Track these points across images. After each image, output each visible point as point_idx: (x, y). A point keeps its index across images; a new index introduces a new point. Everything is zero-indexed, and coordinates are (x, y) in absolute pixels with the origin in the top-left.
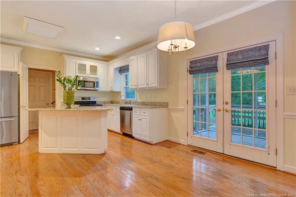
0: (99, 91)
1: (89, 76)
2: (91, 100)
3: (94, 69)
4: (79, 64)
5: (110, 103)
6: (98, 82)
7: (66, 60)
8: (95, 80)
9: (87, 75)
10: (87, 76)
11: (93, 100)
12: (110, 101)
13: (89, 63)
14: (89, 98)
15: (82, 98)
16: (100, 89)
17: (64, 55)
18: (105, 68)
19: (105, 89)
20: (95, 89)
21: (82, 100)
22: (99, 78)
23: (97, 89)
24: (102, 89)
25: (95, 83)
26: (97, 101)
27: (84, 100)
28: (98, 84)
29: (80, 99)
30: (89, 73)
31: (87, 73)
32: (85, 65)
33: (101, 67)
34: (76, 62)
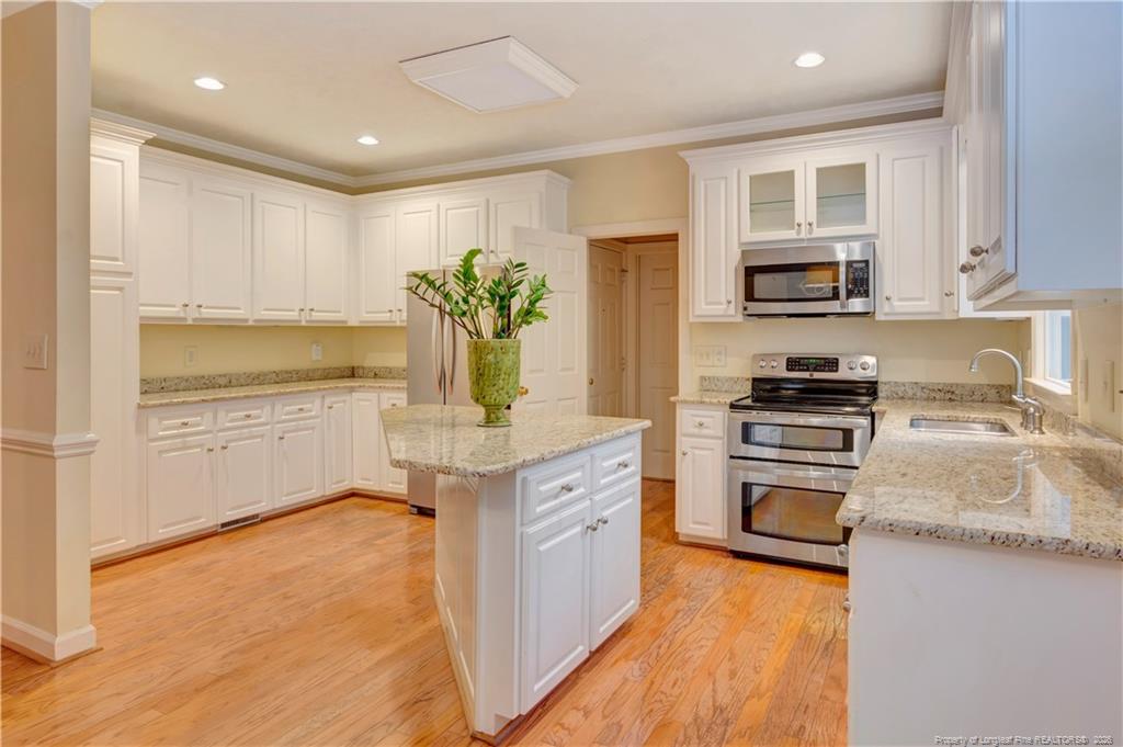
0: (879, 317)
1: (813, 236)
2: (845, 374)
3: (845, 187)
4: (753, 179)
5: (992, 395)
6: (867, 262)
7: (693, 177)
8: (842, 256)
9: (799, 233)
10: (803, 236)
11: (859, 375)
12: (992, 386)
13: (805, 162)
14: (832, 364)
15: (790, 361)
16: (887, 309)
17: (682, 154)
18: (924, 164)
19: (926, 303)
20: (843, 306)
21: (788, 370)
22: (876, 236)
23: (857, 304)
24: (896, 303)
25: (842, 269)
26: (882, 379)
27: (800, 370)
28: (862, 279)
29: (775, 364)
30: (813, 218)
31: (799, 217)
32: (790, 175)
33: (894, 160)
34: (739, 172)
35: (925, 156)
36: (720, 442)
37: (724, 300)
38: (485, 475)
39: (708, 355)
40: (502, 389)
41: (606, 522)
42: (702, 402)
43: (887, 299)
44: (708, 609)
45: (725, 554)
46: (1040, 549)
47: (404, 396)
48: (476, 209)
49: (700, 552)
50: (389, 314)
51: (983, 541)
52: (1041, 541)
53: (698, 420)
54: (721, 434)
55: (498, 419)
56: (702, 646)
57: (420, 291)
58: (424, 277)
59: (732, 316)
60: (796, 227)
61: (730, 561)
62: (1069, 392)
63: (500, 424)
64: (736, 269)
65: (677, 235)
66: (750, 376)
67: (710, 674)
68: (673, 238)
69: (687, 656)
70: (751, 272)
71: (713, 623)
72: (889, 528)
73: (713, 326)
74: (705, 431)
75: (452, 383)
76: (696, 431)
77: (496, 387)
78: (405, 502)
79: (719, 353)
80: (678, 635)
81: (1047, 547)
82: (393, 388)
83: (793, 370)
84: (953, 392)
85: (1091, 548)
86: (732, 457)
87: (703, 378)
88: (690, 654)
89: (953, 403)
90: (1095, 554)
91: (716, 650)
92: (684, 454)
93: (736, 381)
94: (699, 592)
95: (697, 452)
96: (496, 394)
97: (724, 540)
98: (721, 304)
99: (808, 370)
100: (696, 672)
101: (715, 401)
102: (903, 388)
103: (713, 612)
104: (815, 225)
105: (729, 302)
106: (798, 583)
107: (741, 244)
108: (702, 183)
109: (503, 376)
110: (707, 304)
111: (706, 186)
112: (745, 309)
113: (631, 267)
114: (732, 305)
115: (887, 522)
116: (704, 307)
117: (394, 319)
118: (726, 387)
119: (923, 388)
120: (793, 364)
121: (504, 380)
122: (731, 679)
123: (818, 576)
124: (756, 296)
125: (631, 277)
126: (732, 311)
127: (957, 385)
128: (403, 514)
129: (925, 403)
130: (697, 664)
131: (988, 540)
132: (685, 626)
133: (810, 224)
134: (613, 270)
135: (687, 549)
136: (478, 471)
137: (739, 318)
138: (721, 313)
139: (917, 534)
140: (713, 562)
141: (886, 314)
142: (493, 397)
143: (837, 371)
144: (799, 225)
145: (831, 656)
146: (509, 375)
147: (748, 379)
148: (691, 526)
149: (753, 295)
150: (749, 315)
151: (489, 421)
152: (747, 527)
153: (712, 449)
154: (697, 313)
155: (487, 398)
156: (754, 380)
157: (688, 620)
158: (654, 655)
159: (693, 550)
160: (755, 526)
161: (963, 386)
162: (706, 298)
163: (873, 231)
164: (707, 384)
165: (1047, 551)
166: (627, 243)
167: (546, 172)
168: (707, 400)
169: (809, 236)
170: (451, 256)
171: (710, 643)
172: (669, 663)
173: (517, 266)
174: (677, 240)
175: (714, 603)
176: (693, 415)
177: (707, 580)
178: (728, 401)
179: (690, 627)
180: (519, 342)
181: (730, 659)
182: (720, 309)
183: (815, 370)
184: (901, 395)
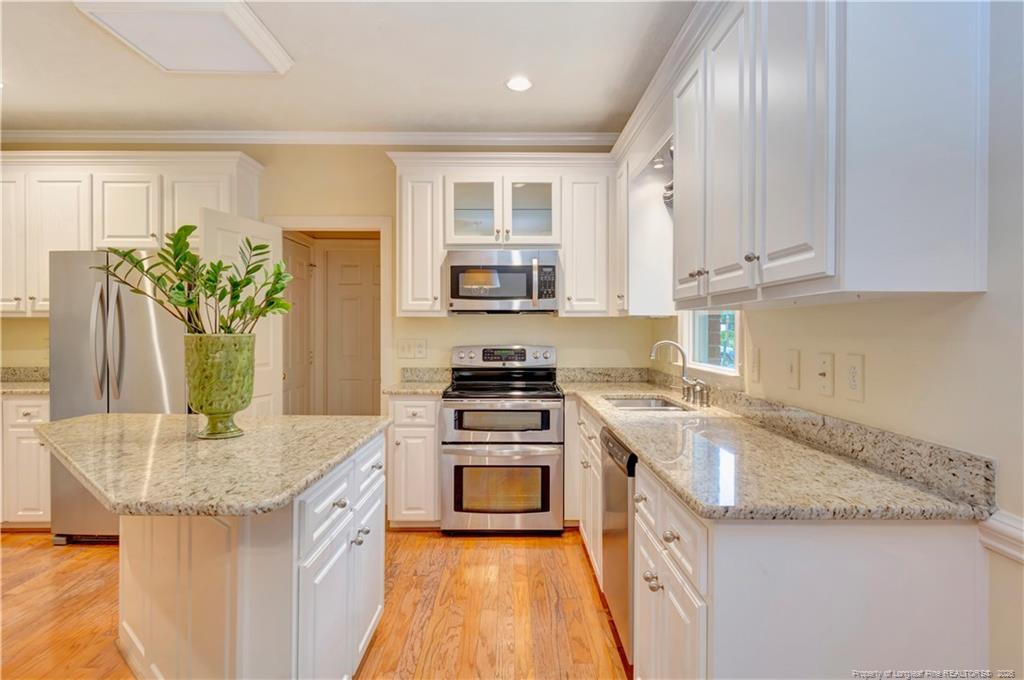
0: (562, 314)
1: (509, 242)
2: (530, 362)
3: (535, 201)
4: (457, 186)
5: (636, 376)
6: (553, 267)
7: (401, 177)
8: (535, 262)
9: (497, 239)
10: (500, 241)
11: (541, 363)
12: (636, 369)
13: (505, 175)
14: (521, 355)
15: (485, 352)
16: (568, 308)
17: (390, 154)
18: (595, 189)
19: (597, 303)
20: (534, 305)
21: (484, 360)
22: (559, 246)
23: (545, 304)
24: (575, 303)
25: (535, 273)
26: (558, 367)
27: (494, 360)
28: (550, 282)
29: (473, 355)
30: (509, 226)
31: (498, 226)
32: (490, 186)
33: (574, 183)
34: (444, 178)
35: (596, 183)
36: (433, 429)
37: (429, 296)
38: (269, 510)
39: (409, 347)
40: (236, 392)
41: (368, 532)
42: (415, 393)
43: (569, 299)
44: (442, 595)
45: (436, 534)
46: (870, 518)
47: (46, 403)
48: (146, 185)
49: (413, 537)
50: (15, 303)
51: (827, 517)
52: (870, 511)
53: (412, 410)
54: (433, 423)
55: (228, 428)
56: (452, 637)
57: (121, 272)
58: (127, 255)
59: (438, 311)
60: (495, 233)
61: (444, 541)
62: (737, 374)
63: (229, 435)
64: (441, 268)
65: (378, 233)
66: (449, 366)
67: (471, 666)
68: (374, 236)
69: (442, 652)
70: (457, 273)
71: (453, 609)
72: (750, 516)
73: (417, 321)
74: (418, 420)
75: (118, 384)
76: (408, 421)
77: (228, 392)
78: (47, 531)
79: (420, 346)
80: (424, 629)
81: (875, 516)
82: (26, 394)
83: (489, 360)
84: (609, 375)
85: (905, 512)
86: (444, 443)
87: (405, 370)
88: (444, 648)
89: (609, 384)
90: (908, 517)
91: (467, 637)
92: (398, 444)
93: (436, 371)
94: (428, 579)
95: (410, 441)
96: (227, 398)
97: (436, 521)
98: (427, 299)
99: (501, 360)
100: (458, 668)
101: (428, 391)
102: (573, 373)
103: (448, 598)
104: (510, 234)
105: (436, 299)
106: (509, 552)
107: (446, 245)
108: (410, 185)
109: (236, 378)
110: (414, 299)
111: (413, 187)
112: (451, 305)
113: (319, 262)
114: (438, 302)
115: (748, 511)
116: (410, 302)
117: (22, 308)
118: (426, 378)
119: (588, 372)
120: (488, 354)
121: (237, 382)
122: (492, 665)
123: (522, 541)
124: (461, 294)
125: (318, 272)
126: (438, 306)
127: (612, 369)
128: (44, 546)
129: (589, 384)
130: (455, 659)
131: (830, 515)
132: (429, 618)
133: (507, 232)
134: (301, 264)
135: (400, 536)
136: (262, 505)
137: (444, 314)
138: (427, 308)
139: (774, 518)
140: (428, 545)
141: (567, 312)
142: (224, 403)
143: (524, 360)
144: (498, 232)
145: (565, 618)
146: (244, 377)
147: (447, 370)
148: (404, 512)
149: (458, 293)
150: (453, 311)
151: (213, 434)
152: (459, 506)
153: (424, 437)
154: (404, 308)
155: (215, 405)
156: (454, 370)
157: (429, 612)
158: (411, 658)
159: (406, 535)
160: (465, 505)
161: (617, 370)
162: (413, 294)
163: (557, 242)
164: (410, 376)
165: (874, 519)
166: (315, 238)
167: (238, 154)
168: (420, 391)
169: (506, 242)
170: (109, 237)
171: (459, 631)
172: (428, 665)
173: (256, 248)
174: (379, 239)
175: (446, 587)
176: (406, 406)
177: (430, 565)
178: (441, 391)
179: (433, 618)
180: (254, 336)
181: (483, 644)
182: (426, 305)
183: (507, 360)
184: (572, 378)
